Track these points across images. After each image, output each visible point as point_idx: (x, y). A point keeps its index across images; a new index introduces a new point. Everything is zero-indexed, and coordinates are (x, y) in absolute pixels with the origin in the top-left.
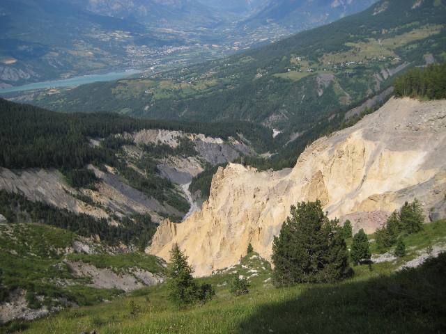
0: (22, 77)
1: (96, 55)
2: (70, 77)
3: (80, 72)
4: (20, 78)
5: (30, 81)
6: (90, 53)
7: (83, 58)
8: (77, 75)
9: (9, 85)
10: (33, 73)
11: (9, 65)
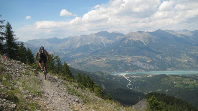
0: (151, 68)
1: (189, 62)
2: (171, 70)
3: (177, 69)
4: (150, 68)
5: (154, 70)
6: (186, 60)
7: (182, 62)
8: (174, 70)
9: (144, 71)
10: (156, 67)
11: (147, 62)
